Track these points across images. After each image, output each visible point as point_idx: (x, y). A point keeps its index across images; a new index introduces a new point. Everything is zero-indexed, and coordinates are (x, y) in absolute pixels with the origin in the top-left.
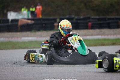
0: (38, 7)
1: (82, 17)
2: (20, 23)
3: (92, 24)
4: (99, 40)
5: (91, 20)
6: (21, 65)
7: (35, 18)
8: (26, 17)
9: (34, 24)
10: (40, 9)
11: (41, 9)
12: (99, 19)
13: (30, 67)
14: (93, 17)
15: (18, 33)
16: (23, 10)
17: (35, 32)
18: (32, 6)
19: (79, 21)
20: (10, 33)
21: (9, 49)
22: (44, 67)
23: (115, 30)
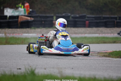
1: (78, 16)
2: (20, 20)
14: (88, 16)
15: (18, 30)
20: (11, 29)
23: (111, 29)
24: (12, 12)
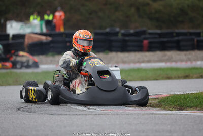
0: (58, 14)
1: (132, 31)
2: (27, 41)
3: (150, 43)
4: (161, 69)
5: (148, 36)
6: (31, 112)
7: (53, 32)
8: (38, 30)
9: (51, 42)
10: (61, 16)
11: (63, 17)
12: (160, 35)
13: (46, 115)
14: (150, 31)
16: (32, 18)
17: (53, 55)
18: (48, 12)
19: (127, 38)
21: (9, 84)
22: (69, 114)
23: (188, 53)
24: (20, 29)
